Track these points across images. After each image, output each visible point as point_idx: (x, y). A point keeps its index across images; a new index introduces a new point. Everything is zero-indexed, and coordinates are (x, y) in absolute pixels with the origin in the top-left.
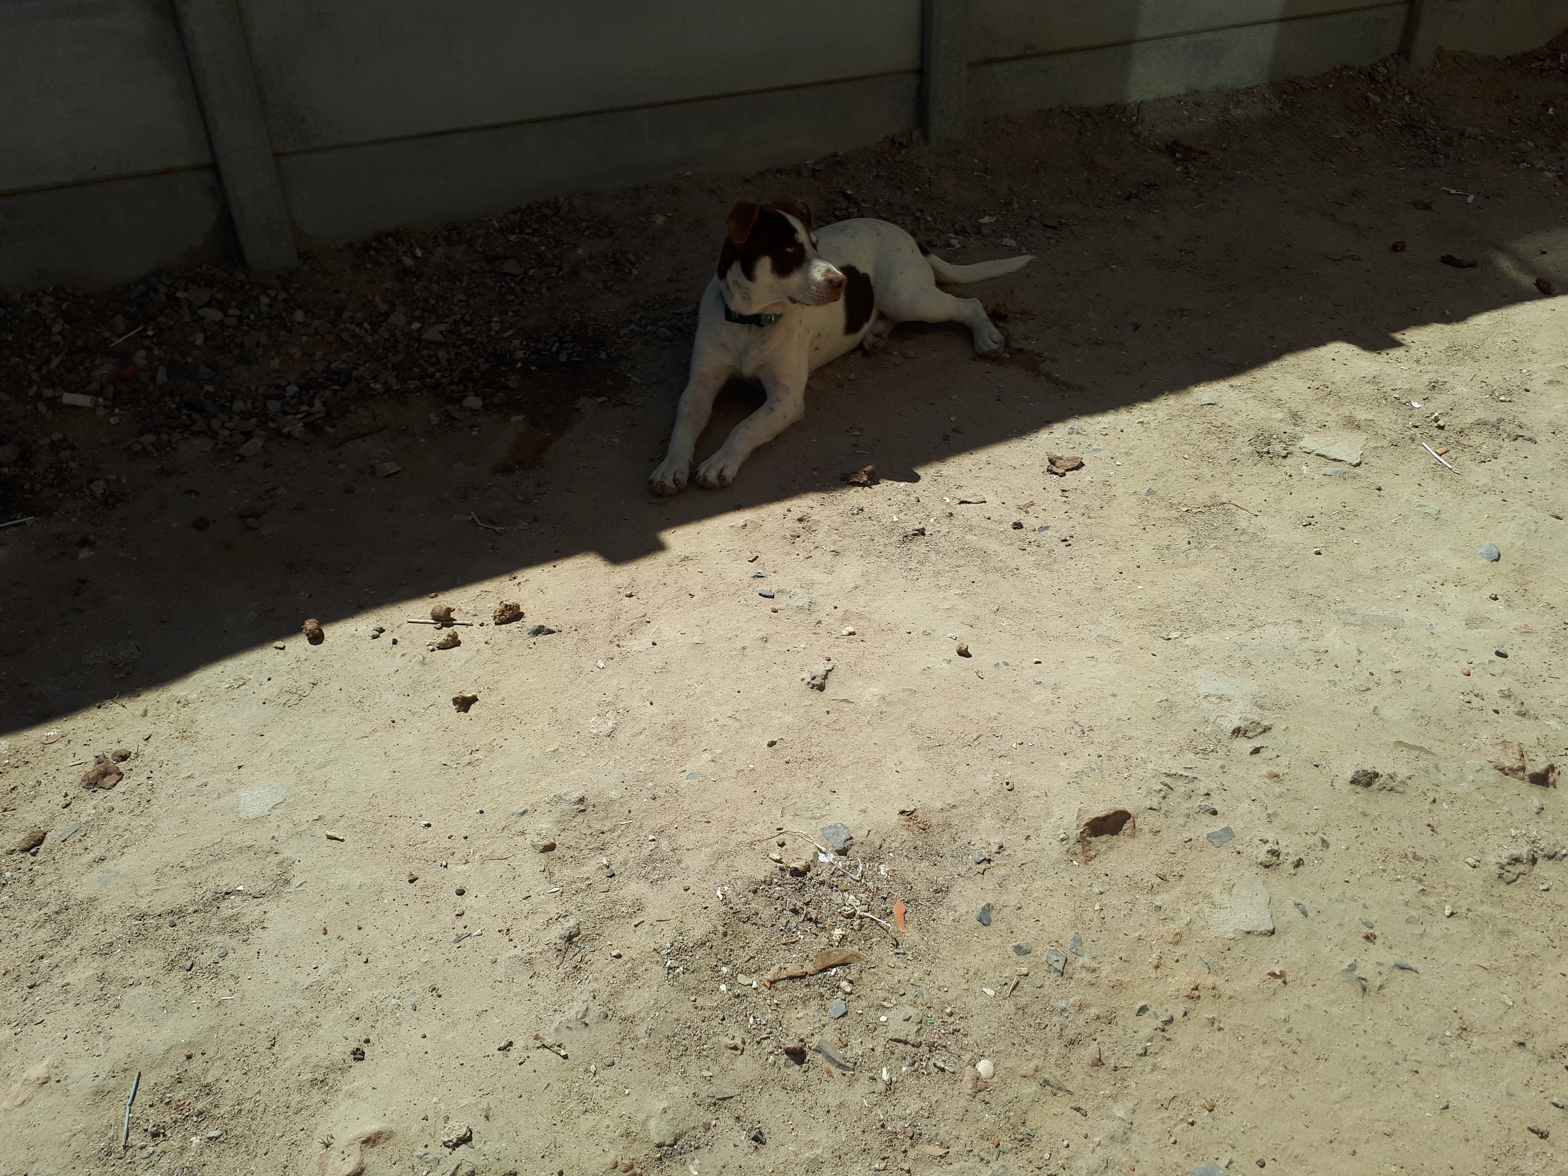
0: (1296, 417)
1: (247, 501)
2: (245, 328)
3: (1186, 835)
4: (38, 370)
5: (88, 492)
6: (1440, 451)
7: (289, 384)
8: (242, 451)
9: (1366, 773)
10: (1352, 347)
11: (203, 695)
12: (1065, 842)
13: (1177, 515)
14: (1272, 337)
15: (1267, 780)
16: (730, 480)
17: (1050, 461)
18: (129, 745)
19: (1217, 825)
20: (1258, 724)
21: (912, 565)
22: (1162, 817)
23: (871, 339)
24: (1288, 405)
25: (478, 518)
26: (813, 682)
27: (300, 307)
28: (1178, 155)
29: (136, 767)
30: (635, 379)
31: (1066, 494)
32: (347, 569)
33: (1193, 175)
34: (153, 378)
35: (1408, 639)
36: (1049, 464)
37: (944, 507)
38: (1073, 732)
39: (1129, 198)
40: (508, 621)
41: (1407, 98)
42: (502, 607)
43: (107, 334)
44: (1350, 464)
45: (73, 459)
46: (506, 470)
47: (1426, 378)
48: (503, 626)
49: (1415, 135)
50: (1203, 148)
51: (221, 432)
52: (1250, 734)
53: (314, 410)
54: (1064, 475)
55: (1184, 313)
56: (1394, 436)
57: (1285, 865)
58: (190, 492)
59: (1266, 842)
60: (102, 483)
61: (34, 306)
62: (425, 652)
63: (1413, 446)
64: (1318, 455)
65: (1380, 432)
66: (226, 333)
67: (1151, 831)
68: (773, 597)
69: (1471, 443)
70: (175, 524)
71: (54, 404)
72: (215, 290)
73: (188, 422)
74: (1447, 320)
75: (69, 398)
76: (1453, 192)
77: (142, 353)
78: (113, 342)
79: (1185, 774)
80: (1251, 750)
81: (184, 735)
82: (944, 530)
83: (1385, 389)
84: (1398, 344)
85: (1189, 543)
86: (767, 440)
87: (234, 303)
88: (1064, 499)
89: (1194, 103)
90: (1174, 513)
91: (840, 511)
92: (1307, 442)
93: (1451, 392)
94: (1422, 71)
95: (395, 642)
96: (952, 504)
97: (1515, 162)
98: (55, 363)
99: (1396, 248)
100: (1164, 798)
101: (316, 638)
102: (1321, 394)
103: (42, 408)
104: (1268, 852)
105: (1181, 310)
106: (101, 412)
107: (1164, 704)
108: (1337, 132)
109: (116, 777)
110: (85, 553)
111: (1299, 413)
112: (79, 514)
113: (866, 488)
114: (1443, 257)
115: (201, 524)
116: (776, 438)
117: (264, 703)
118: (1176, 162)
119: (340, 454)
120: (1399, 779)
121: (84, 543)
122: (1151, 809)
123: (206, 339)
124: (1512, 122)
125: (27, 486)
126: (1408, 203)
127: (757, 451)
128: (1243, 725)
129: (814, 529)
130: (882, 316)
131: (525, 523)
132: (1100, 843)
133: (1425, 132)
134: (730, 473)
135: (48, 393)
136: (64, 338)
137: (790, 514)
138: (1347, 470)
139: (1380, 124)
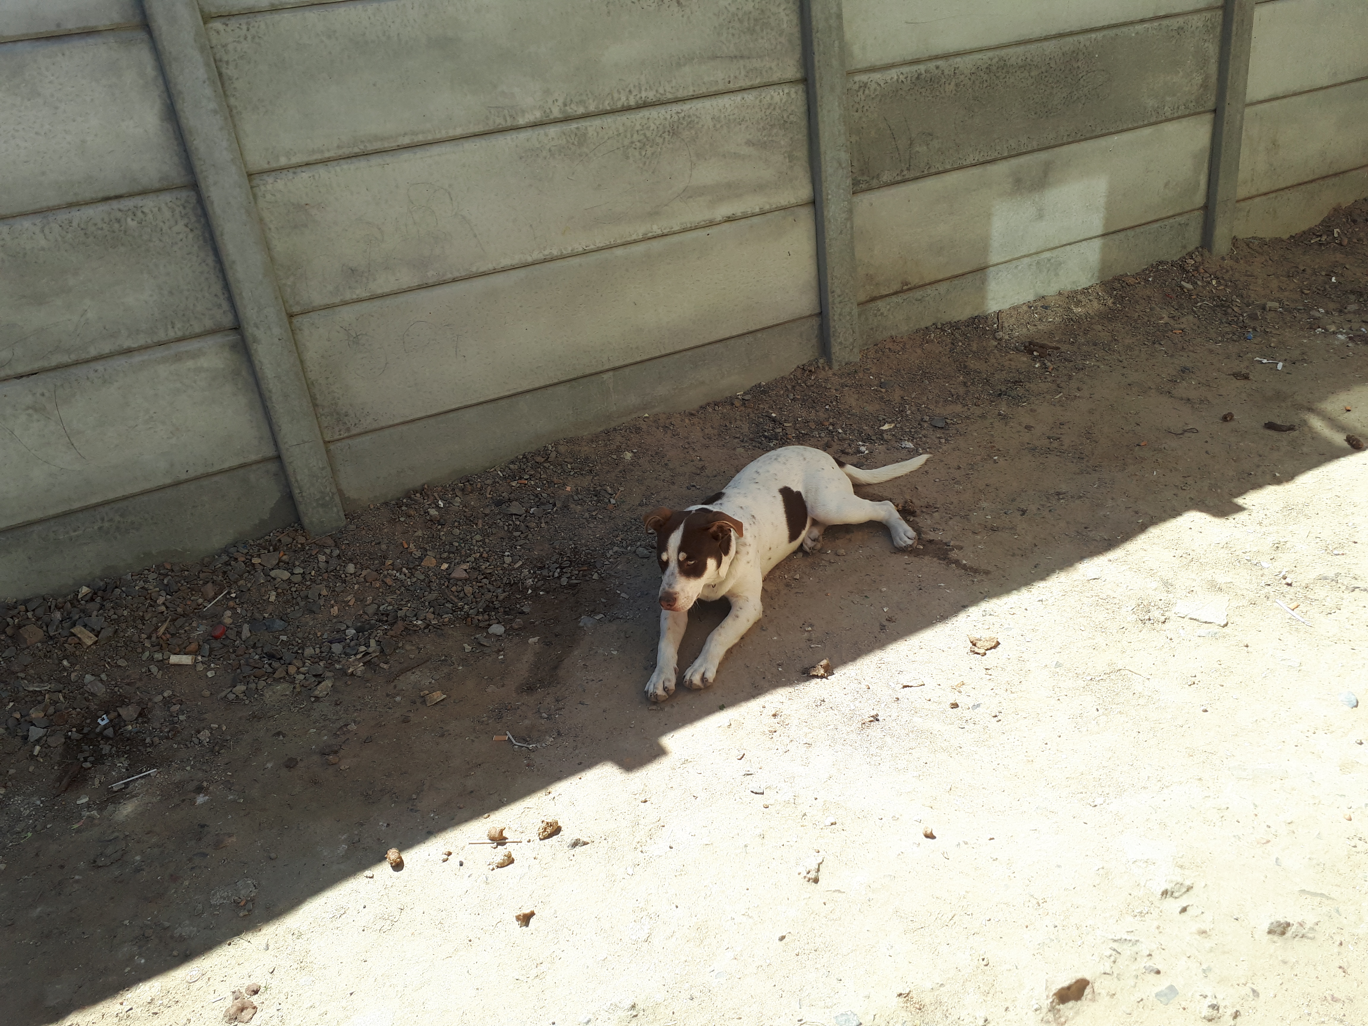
0: (1167, 585)
1: (326, 738)
2: (308, 583)
3: (1138, 996)
4: (149, 637)
5: (196, 741)
6: (1292, 606)
7: (348, 627)
8: (317, 693)
9: (1279, 924)
10: (1203, 515)
11: (313, 925)
12: (1038, 1012)
13: (1083, 684)
14: (1137, 513)
15: (1197, 937)
16: (711, 680)
17: (972, 642)
18: (259, 980)
19: (1162, 983)
20: (1182, 884)
21: (873, 750)
22: (1116, 980)
23: (810, 543)
24: (1159, 574)
25: (513, 736)
26: (809, 876)
27: (351, 560)
28: (1035, 353)
29: (266, 999)
30: (623, 595)
31: (989, 672)
32: (414, 796)
33: (1050, 370)
34: (239, 633)
35: (1293, 789)
36: (971, 645)
37: (891, 692)
38: (1031, 905)
39: (1000, 395)
40: (550, 836)
41: (1214, 282)
42: (544, 825)
43: (200, 601)
44: (1219, 625)
45: (181, 712)
46: (530, 689)
47: (1270, 540)
48: (547, 840)
49: (1226, 314)
50: (1054, 344)
51: (297, 677)
52: (1176, 894)
53: (370, 650)
54: (985, 654)
55: (1061, 497)
56: (1252, 595)
57: (1225, 1017)
58: (278, 734)
59: (1205, 997)
60: (207, 732)
61: (141, 583)
62: (486, 869)
63: (1269, 603)
64: (1191, 619)
65: (1240, 593)
66: (293, 589)
67: (1108, 994)
68: (763, 794)
69: (1316, 597)
70: (269, 765)
71: (163, 665)
72: (282, 554)
73: (270, 670)
74: (1278, 481)
75: (174, 659)
76: (1265, 361)
77: (228, 613)
78: (205, 607)
79: (1128, 938)
80: (1180, 909)
81: (302, 966)
82: (894, 716)
83: (1237, 553)
84: (1240, 509)
85: (1098, 710)
86: (736, 641)
87: (297, 563)
88: (989, 677)
89: (1042, 307)
90: (1081, 683)
91: (806, 704)
92: (1182, 607)
93: (1292, 550)
94: (1223, 259)
95: (461, 864)
96: (897, 689)
97: (1311, 328)
98: (162, 630)
99: (1227, 418)
100: (1114, 962)
101: (398, 866)
102: (1185, 561)
103: (154, 669)
104: (1209, 1006)
105: (1058, 494)
106: (200, 667)
107: (1101, 871)
108: (1162, 318)
109: (250, 1011)
110: (201, 799)
111: (1170, 581)
112: (192, 763)
113: (824, 680)
114: (1265, 424)
115: (291, 764)
116: (742, 638)
117: (364, 931)
118: (1034, 359)
119: (395, 687)
120: (1307, 926)
121: (200, 790)
122: (1105, 973)
123: (278, 595)
124: (1303, 293)
125: (148, 740)
126: (1229, 375)
127: (730, 652)
128: (1169, 887)
129: (787, 723)
130: (815, 523)
131: (552, 739)
132: (1068, 1009)
133: (1233, 310)
134: (711, 675)
135: (158, 656)
136: (167, 607)
137: (765, 711)
138: (1217, 630)
139: (1196, 307)
